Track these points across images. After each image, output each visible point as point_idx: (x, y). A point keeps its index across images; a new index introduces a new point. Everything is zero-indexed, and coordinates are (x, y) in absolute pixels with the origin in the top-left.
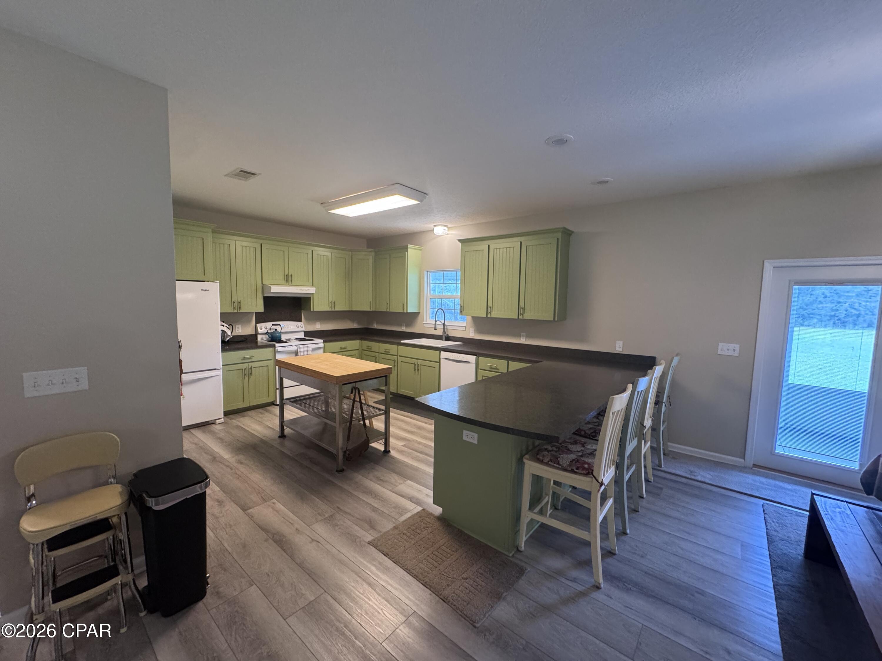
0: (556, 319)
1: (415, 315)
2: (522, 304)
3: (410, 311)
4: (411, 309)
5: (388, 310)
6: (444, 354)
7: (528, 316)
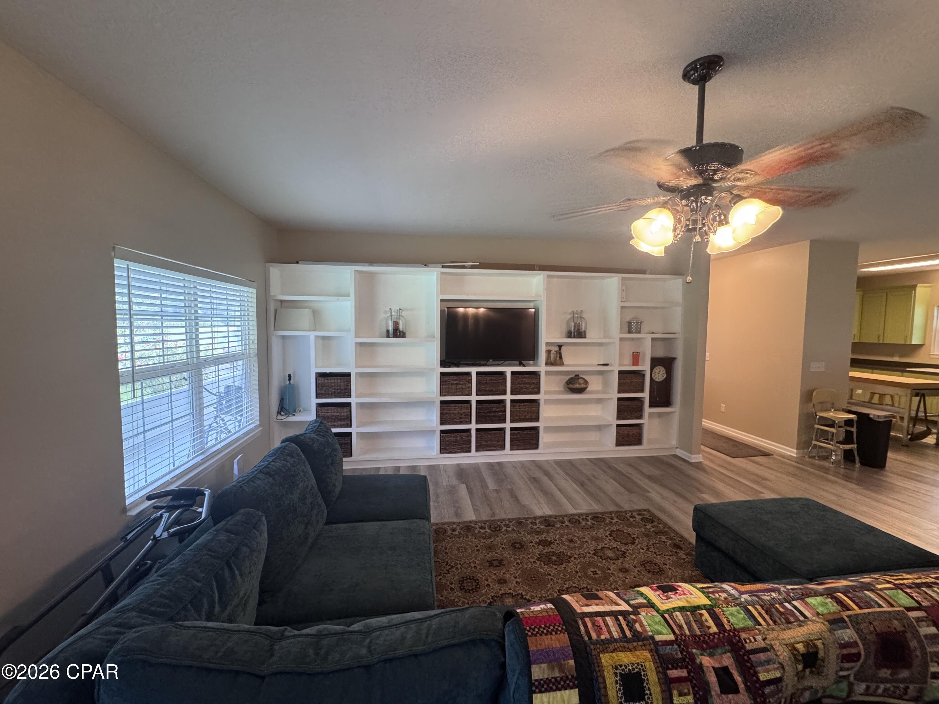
1: (920, 346)
3: (913, 343)
4: (915, 341)
5: (881, 342)
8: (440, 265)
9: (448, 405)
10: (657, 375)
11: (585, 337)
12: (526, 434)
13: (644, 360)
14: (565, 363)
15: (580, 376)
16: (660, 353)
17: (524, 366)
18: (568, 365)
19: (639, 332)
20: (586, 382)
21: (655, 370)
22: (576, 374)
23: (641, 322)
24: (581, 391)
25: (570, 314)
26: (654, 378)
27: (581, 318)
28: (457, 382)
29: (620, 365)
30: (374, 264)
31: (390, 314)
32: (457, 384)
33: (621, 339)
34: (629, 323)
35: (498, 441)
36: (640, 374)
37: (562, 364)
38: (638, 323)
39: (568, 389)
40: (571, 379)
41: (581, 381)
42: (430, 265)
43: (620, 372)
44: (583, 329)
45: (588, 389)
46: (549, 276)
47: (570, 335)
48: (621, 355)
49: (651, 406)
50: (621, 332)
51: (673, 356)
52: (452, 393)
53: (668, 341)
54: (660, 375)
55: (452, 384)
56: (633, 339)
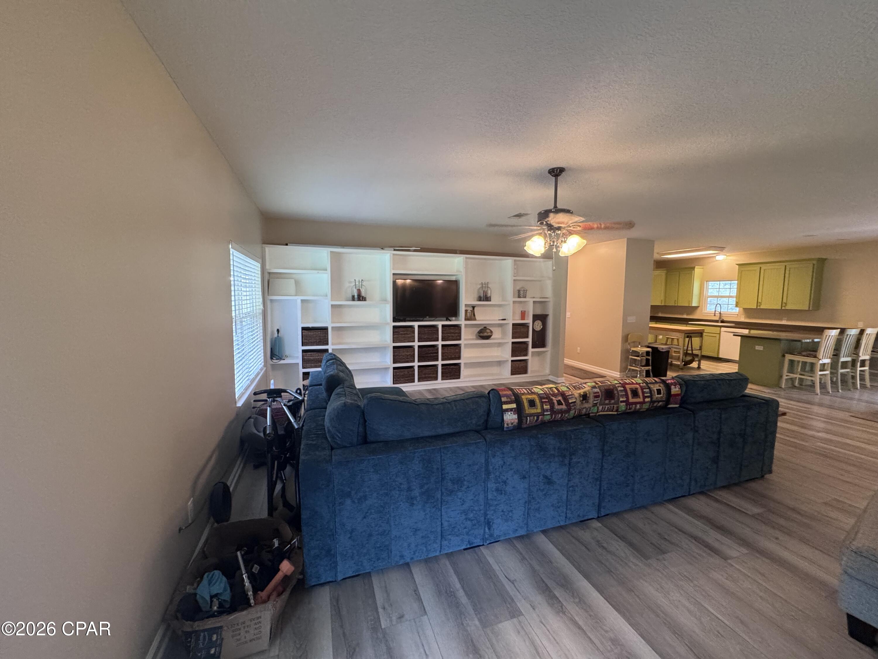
0: (811, 309)
1: (696, 308)
2: (785, 301)
3: (693, 305)
4: (694, 304)
5: (676, 305)
6: (723, 329)
7: (789, 307)
8: (392, 249)
9: (399, 349)
10: (537, 326)
11: (490, 301)
12: (453, 368)
13: (528, 316)
14: (477, 319)
15: (487, 328)
16: (539, 312)
17: (450, 321)
18: (479, 320)
19: (525, 297)
20: (491, 332)
21: (535, 323)
22: (485, 326)
23: (527, 290)
24: (488, 337)
25: (480, 284)
26: (535, 328)
27: (488, 287)
28: (405, 332)
29: (513, 320)
30: (345, 247)
31: (354, 284)
32: (405, 334)
33: (514, 302)
34: (519, 291)
35: (433, 374)
36: (525, 326)
37: (475, 320)
38: (524, 291)
39: (479, 338)
40: (481, 330)
41: (488, 331)
42: (386, 249)
43: (514, 325)
44: (489, 295)
45: (492, 337)
46: (466, 258)
47: (480, 299)
48: (514, 313)
49: (533, 347)
50: (514, 297)
51: (547, 314)
52: (401, 340)
53: (543, 303)
54: (539, 326)
55: (401, 334)
56: (521, 302)
